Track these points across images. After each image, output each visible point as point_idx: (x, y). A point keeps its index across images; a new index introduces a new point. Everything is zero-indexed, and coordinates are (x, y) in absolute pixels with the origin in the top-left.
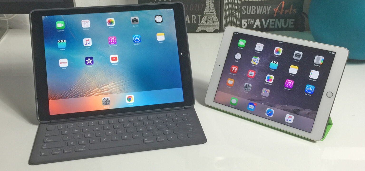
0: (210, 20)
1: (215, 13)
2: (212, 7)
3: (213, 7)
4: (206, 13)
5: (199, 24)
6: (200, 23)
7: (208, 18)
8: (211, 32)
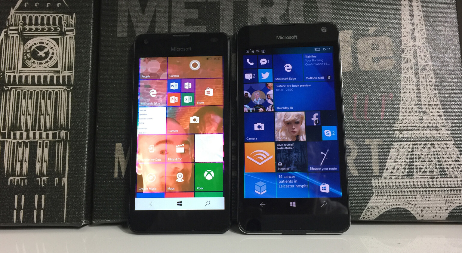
0: (424, 161)
1: (445, 132)
2: (431, 105)
3: (432, 103)
4: (405, 132)
5: (374, 182)
6: (380, 177)
7: (415, 152)
8: (437, 218)
